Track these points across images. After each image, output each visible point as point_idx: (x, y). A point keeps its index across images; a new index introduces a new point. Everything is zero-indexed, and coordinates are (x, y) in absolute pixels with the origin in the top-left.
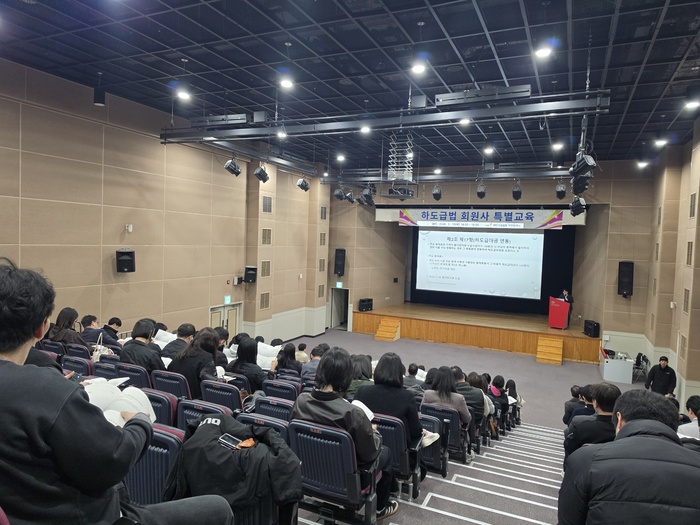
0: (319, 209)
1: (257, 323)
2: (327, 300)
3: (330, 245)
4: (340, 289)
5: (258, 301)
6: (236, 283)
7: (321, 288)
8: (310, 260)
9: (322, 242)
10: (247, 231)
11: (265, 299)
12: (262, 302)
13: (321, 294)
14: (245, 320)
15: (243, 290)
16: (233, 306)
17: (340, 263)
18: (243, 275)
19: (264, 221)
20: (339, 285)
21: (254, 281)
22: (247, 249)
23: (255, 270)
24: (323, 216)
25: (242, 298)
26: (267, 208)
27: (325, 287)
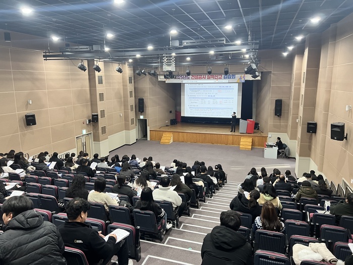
0: (128, 78)
1: (101, 142)
2: (136, 125)
3: (135, 96)
4: (142, 119)
5: (100, 131)
6: (88, 123)
7: (132, 120)
8: (125, 106)
9: (131, 96)
10: (91, 94)
11: (104, 129)
12: (102, 131)
13: (132, 123)
14: (94, 141)
15: (92, 126)
16: (87, 134)
17: (141, 106)
18: (91, 118)
19: (100, 88)
20: (142, 117)
21: (97, 121)
22: (92, 105)
23: (97, 115)
24: (130, 82)
25: (92, 130)
26: (101, 82)
27: (135, 119)
